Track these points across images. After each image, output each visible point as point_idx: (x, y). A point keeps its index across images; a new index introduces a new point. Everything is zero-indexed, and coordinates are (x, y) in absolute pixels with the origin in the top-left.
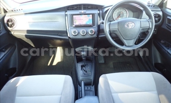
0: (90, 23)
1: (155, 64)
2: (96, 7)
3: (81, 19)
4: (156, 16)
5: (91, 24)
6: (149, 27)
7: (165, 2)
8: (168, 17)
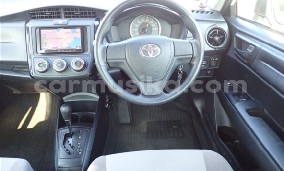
0: (78, 45)
1: (219, 128)
2: (93, 13)
3: (57, 38)
4: (216, 32)
5: (78, 48)
6: (193, 55)
7: (232, 4)
8: (237, 35)
